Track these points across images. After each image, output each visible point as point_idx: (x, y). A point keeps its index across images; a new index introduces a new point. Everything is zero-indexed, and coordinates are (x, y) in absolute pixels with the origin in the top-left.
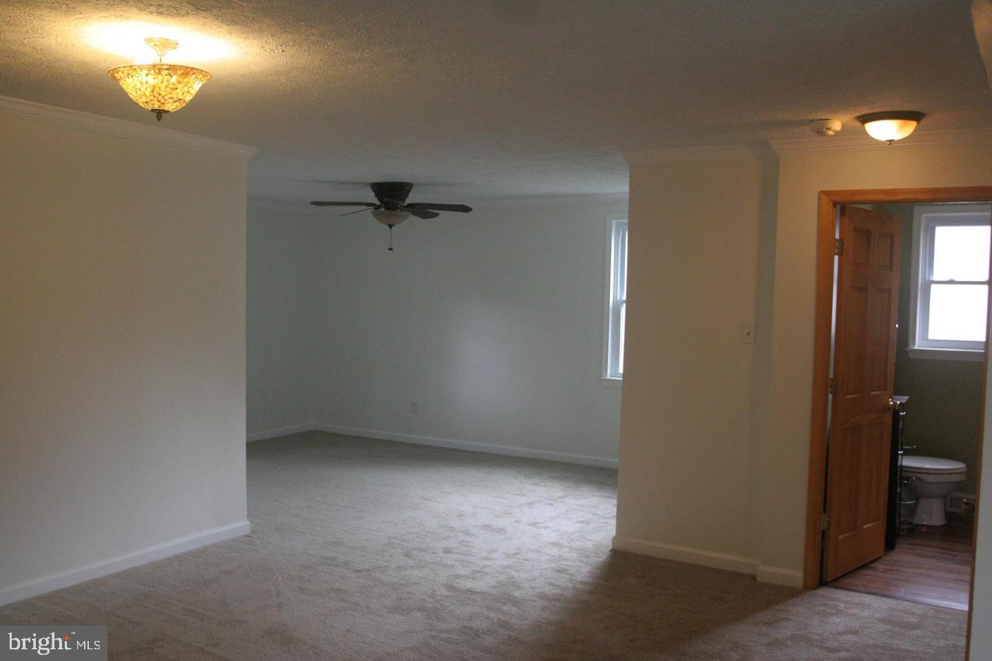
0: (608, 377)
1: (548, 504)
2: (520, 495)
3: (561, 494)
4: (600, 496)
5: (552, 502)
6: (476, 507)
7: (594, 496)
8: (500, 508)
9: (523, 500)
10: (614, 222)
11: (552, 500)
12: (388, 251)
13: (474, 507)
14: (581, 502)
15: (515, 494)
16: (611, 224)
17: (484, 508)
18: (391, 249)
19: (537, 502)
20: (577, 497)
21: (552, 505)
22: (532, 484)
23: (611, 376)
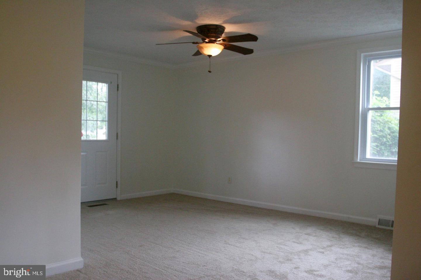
0: (358, 161)
1: (320, 252)
2: (298, 243)
3: (329, 243)
4: (359, 246)
5: (322, 250)
6: (264, 253)
7: (354, 246)
8: (282, 254)
9: (300, 248)
10: (362, 54)
11: (322, 249)
12: (208, 72)
13: (262, 252)
14: (345, 251)
15: (294, 242)
16: (360, 57)
17: (270, 254)
18: (210, 72)
19: (311, 250)
20: (341, 246)
21: (323, 253)
22: (305, 234)
23: (360, 160)
